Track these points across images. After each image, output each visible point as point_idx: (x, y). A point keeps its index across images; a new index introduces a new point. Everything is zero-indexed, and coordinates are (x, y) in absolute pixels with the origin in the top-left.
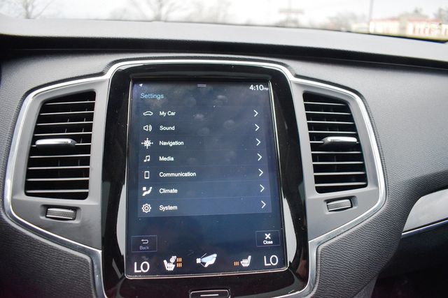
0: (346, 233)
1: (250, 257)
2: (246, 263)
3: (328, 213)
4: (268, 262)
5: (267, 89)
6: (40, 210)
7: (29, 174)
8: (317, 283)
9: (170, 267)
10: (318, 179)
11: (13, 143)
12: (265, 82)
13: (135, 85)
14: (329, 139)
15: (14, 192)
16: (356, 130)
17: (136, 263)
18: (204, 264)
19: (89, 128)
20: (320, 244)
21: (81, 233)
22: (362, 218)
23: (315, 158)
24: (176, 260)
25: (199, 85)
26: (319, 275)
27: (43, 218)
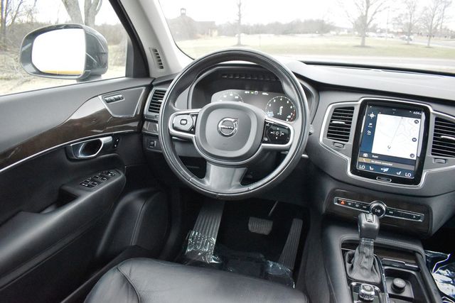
1: (401, 172)
2: (399, 173)
3: (434, 162)
6: (332, 143)
7: (329, 132)
10: (433, 151)
12: (420, 111)
13: (369, 107)
14: (442, 137)
15: (324, 136)
17: (361, 165)
18: (384, 170)
19: (351, 119)
21: (345, 152)
23: (434, 143)
27: (333, 146)
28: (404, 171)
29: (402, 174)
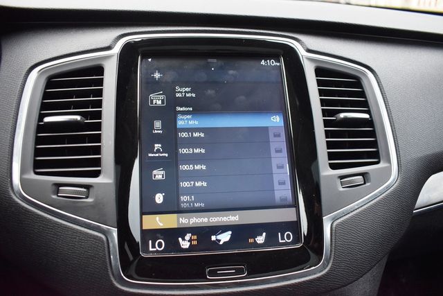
0: (360, 209)
1: (264, 234)
2: (260, 239)
3: (341, 189)
4: (283, 239)
5: (278, 64)
6: (51, 189)
7: (38, 152)
8: (332, 259)
9: (185, 244)
10: (331, 156)
11: (18, 121)
12: (276, 57)
13: (144, 60)
14: (342, 115)
15: (23, 171)
16: (368, 107)
17: (150, 241)
18: (219, 241)
19: (99, 103)
20: (334, 219)
21: (96, 211)
22: (375, 195)
23: (328, 134)
24: (191, 238)
25: (209, 60)
26: (333, 250)
27: (54, 197)
28: (272, 229)
29: (271, 240)
